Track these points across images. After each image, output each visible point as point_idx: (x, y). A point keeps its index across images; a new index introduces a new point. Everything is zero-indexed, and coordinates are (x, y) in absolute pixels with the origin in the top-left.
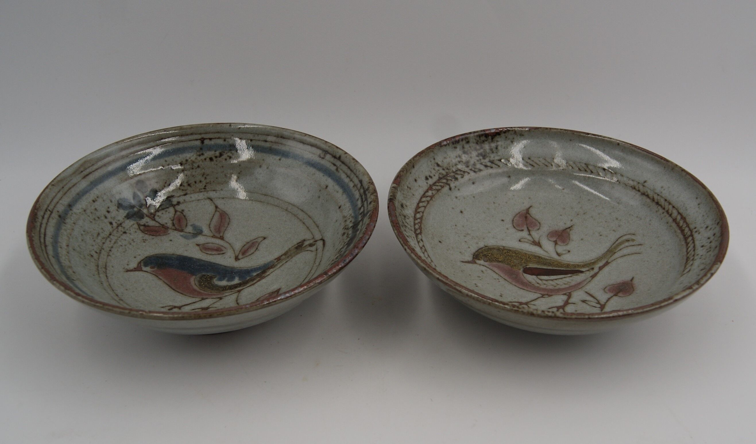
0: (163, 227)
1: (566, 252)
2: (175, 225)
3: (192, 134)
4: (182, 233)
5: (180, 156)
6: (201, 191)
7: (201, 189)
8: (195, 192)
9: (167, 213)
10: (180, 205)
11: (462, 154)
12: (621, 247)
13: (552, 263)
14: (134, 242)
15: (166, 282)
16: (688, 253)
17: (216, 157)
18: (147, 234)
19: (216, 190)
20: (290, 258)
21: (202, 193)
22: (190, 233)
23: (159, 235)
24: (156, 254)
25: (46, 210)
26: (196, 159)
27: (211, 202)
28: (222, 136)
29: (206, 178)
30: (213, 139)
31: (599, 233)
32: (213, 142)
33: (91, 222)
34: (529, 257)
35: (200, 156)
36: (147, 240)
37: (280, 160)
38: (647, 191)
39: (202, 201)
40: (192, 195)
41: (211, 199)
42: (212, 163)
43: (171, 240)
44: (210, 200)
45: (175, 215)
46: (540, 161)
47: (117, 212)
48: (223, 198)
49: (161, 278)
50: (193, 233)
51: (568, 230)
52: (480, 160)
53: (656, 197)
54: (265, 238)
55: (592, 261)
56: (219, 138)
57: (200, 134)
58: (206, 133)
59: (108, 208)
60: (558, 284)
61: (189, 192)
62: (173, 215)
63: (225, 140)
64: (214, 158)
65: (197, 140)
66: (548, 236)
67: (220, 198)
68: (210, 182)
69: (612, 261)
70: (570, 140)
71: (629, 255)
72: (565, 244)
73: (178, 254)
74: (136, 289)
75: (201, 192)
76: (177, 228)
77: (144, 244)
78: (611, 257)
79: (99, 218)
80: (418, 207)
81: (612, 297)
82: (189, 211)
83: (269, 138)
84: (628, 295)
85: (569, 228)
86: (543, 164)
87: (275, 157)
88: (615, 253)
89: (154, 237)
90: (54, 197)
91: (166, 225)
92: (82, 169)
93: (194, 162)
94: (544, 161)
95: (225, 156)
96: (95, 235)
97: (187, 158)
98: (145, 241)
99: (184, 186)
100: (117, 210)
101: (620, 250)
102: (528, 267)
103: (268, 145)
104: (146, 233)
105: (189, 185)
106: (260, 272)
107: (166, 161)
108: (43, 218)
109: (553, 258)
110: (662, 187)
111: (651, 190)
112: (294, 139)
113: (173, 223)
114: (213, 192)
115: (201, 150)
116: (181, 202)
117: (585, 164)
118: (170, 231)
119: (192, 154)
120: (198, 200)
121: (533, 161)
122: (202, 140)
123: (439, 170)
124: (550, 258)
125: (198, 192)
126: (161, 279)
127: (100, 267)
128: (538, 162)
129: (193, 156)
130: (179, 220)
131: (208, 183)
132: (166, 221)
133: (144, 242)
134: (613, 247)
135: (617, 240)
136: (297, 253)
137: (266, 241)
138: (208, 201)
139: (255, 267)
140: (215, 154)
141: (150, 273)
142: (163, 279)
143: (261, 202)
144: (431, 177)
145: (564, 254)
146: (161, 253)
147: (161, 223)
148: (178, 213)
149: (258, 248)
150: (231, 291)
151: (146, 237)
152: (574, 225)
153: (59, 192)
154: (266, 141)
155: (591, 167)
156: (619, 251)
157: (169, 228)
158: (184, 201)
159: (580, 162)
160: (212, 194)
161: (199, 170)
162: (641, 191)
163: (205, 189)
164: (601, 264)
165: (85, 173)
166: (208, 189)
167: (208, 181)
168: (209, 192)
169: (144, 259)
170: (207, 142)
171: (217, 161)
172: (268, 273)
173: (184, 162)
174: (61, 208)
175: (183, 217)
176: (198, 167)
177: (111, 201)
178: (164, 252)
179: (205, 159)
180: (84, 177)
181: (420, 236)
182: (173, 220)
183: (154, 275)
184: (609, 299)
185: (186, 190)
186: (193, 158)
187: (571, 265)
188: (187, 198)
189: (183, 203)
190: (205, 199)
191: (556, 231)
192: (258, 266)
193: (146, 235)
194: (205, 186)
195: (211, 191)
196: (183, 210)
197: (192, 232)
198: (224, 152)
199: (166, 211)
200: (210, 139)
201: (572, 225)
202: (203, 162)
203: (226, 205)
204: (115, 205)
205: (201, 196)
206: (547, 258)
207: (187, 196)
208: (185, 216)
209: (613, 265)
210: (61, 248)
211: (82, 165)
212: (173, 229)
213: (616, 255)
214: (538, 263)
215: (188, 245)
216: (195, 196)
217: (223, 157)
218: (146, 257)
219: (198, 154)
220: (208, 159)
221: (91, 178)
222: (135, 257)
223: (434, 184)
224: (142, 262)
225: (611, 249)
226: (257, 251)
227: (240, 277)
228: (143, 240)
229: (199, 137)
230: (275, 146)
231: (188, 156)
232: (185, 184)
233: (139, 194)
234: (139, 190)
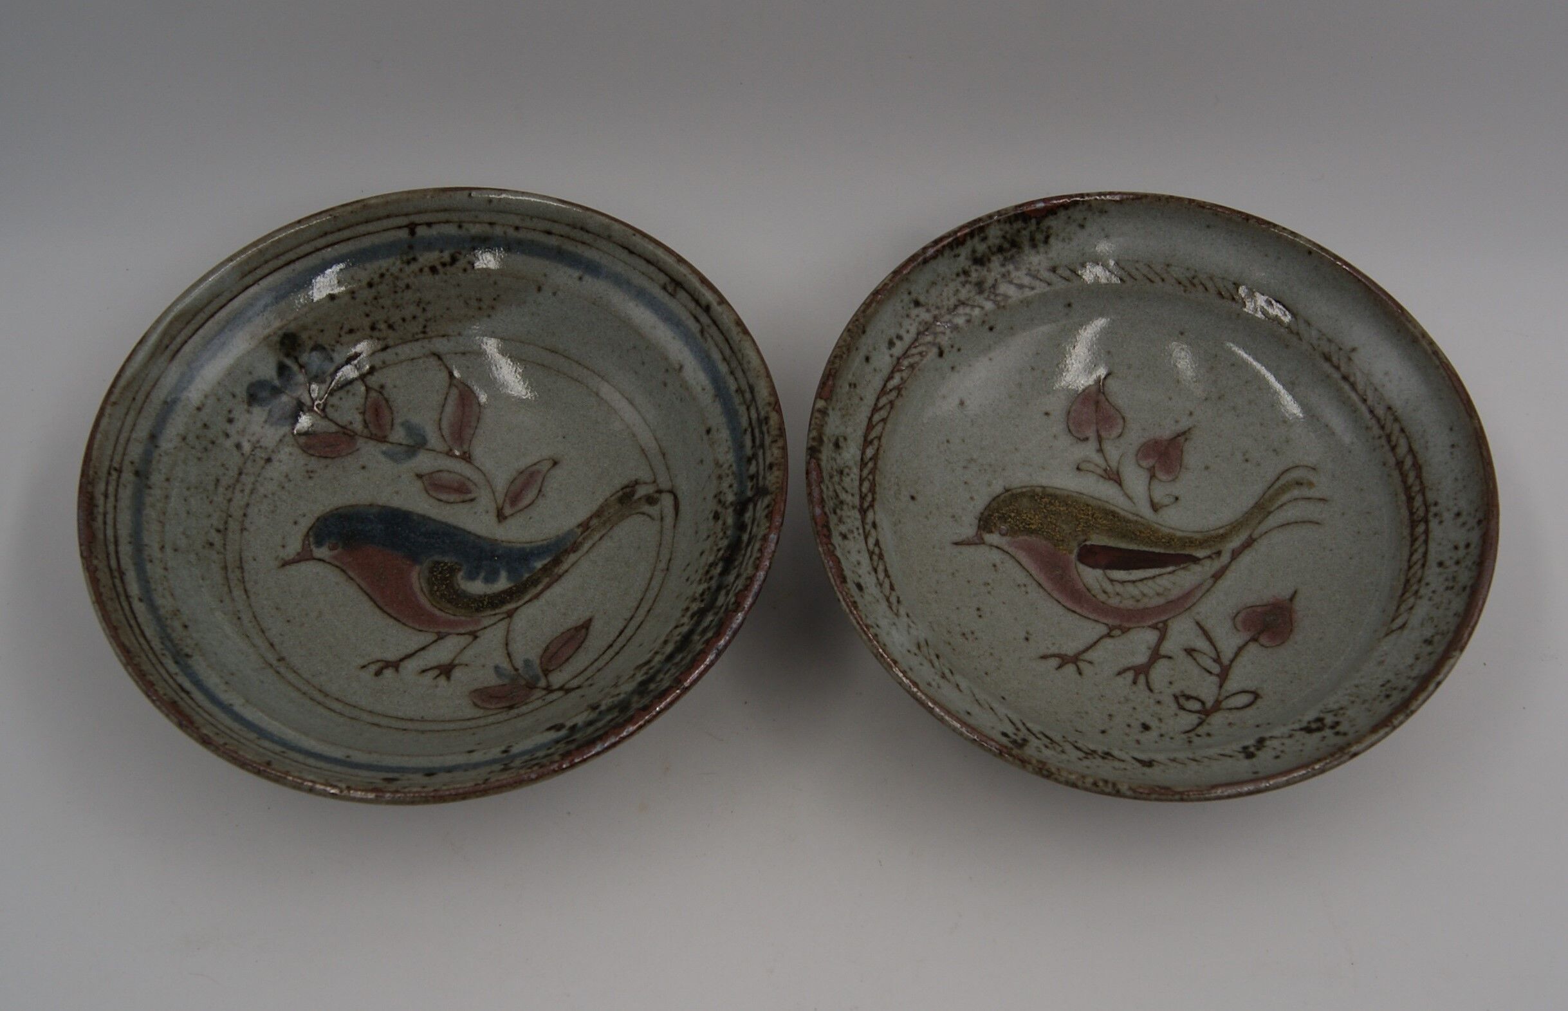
0: (344, 433)
1: (1172, 500)
2: (369, 425)
3: (388, 216)
4: (384, 447)
5: (368, 265)
6: (416, 337)
7: (417, 334)
8: (405, 342)
9: (350, 394)
10: (375, 374)
11: (969, 267)
12: (1286, 497)
13: (1138, 534)
14: (290, 481)
15: (363, 587)
16: (1410, 568)
17: (444, 265)
18: (313, 455)
19: (448, 336)
20: (608, 526)
21: (419, 344)
22: (401, 444)
23: (340, 456)
24: (337, 509)
25: (109, 474)
26: (401, 270)
27: (440, 362)
28: (455, 217)
29: (424, 310)
30: (435, 223)
31: (1244, 455)
32: (434, 231)
33: (199, 459)
34: (1093, 515)
35: (408, 263)
36: (316, 472)
37: (580, 278)
38: (1355, 374)
39: (421, 361)
40: (399, 349)
41: (439, 357)
42: (437, 277)
43: (363, 468)
44: (436, 358)
45: (366, 398)
46: (1137, 269)
47: (247, 416)
48: (464, 354)
49: (352, 574)
50: (408, 446)
51: (1182, 439)
52: (1009, 272)
53: (1370, 393)
54: (555, 463)
55: (1221, 531)
56: (447, 222)
57: (407, 215)
58: (419, 213)
59: (230, 411)
60: (1144, 595)
61: (391, 343)
62: (362, 401)
63: (460, 227)
64: (439, 267)
65: (400, 228)
66: (1137, 455)
67: (456, 353)
68: (435, 317)
69: (1261, 536)
70: (1208, 227)
71: (1296, 522)
72: (1170, 479)
73: (380, 503)
74: (307, 615)
75: (417, 340)
76: (374, 432)
77: (311, 483)
78: (1260, 523)
79: (213, 443)
80: (870, 426)
81: (1246, 644)
82: (395, 387)
83: (556, 228)
84: (1279, 645)
85: (1184, 433)
86: (1144, 275)
87: (570, 271)
88: (1270, 513)
89: (329, 461)
90: (120, 431)
91: (350, 427)
92: (166, 342)
93: (397, 278)
94: (1145, 270)
95: (460, 262)
96: (211, 487)
97: (383, 270)
98: (312, 475)
99: (380, 330)
100: (248, 412)
101: (1282, 506)
102: (1088, 543)
103: (553, 241)
104: (312, 452)
105: (390, 327)
106: (549, 562)
108: (106, 496)
109: (1141, 517)
110: (1386, 374)
111: (1363, 372)
112: (609, 238)
113: (365, 421)
114: (441, 339)
115: (408, 251)
116: (377, 366)
117: (1234, 284)
118: (360, 442)
119: (391, 260)
120: (412, 359)
121: (1123, 269)
122: (412, 228)
123: (917, 316)
124: (1135, 518)
125: (411, 341)
126: (352, 579)
127: (230, 570)
128: (1134, 272)
129: (394, 264)
130: (377, 412)
131: (430, 319)
132: (350, 418)
133: (310, 477)
134: (1267, 496)
135: (1278, 479)
136: (623, 517)
137: (557, 472)
138: (433, 361)
139: (539, 543)
140: (442, 257)
141: (329, 563)
142: (358, 580)
143: (544, 366)
144: (899, 337)
145: (1166, 506)
146: (348, 503)
147: (341, 424)
148: (373, 394)
149: (543, 490)
150: (493, 612)
151: (314, 463)
152: (1194, 426)
153: (127, 414)
154: (549, 233)
156: (1278, 508)
157: (356, 434)
158: (384, 362)
159: (1223, 279)
160: (440, 345)
161: (409, 295)
162: (1342, 369)
163: (424, 332)
164: (1236, 542)
165: (173, 347)
166: (430, 334)
167: (429, 315)
168: (434, 339)
169: (314, 524)
170: (421, 231)
171: (446, 274)
172: (565, 566)
173: (376, 279)
174: (135, 452)
175: (384, 402)
176: (408, 287)
177: (234, 396)
178: (353, 501)
179: (421, 270)
180: (174, 356)
181: (870, 515)
182: (363, 413)
183: (337, 567)
184: (1240, 649)
185: (385, 339)
186: (395, 270)
187: (1176, 540)
188: (388, 355)
189: (381, 368)
190: (427, 357)
191: (1156, 442)
192: (545, 542)
193: (313, 458)
194: (425, 327)
195: (438, 336)
196: (382, 387)
197: (404, 442)
198: (460, 253)
199: (348, 392)
200: (429, 225)
201: (1190, 426)
202: (416, 276)
203: (471, 370)
204: (243, 402)
205: (415, 349)
206: (1130, 517)
207: (389, 350)
208: (387, 401)
209: (1261, 546)
210: (151, 561)
211: (165, 333)
212: (367, 437)
213: (1272, 521)
214: (1111, 532)
215: (400, 477)
216: (405, 351)
217: (458, 264)
218: (318, 519)
219: (405, 258)
220: (426, 270)
221: (188, 352)
222: (296, 523)
223: (905, 355)
224: (311, 533)
225: (1262, 500)
226: (540, 496)
227: (512, 573)
228: (308, 472)
229: (404, 221)
230: (569, 246)
231: (384, 264)
232: (383, 326)
233: (288, 362)
234: (288, 355)
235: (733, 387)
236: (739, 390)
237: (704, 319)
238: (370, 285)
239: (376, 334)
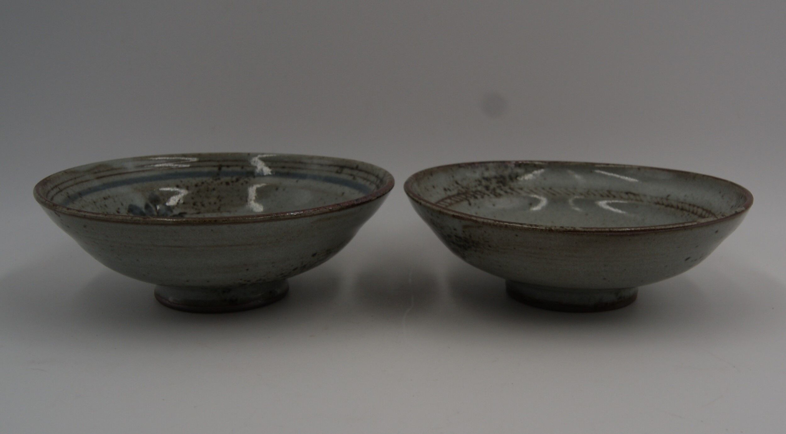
3: (210, 161)
5: (197, 179)
8: (208, 212)
17: (233, 182)
19: (230, 211)
21: (216, 213)
25: (56, 186)
26: (212, 182)
28: (240, 164)
29: (220, 200)
30: (231, 166)
32: (230, 169)
35: (216, 180)
37: (297, 181)
38: (671, 203)
40: (205, 214)
42: (228, 186)
53: (680, 205)
56: (237, 166)
57: (218, 161)
58: (224, 161)
59: (119, 209)
61: (202, 212)
63: (242, 168)
64: (230, 182)
65: (214, 166)
68: (225, 204)
86: (565, 193)
87: (293, 180)
90: (65, 182)
92: (96, 171)
93: (209, 185)
94: (565, 191)
95: (241, 181)
97: (203, 181)
100: (128, 213)
103: (286, 170)
105: (203, 205)
107: (181, 182)
108: (52, 190)
110: (686, 196)
111: (675, 200)
115: (217, 176)
117: (607, 191)
119: (208, 178)
121: (553, 190)
122: (220, 167)
123: (458, 187)
125: (212, 212)
128: (559, 192)
140: (232, 179)
144: (450, 190)
153: (71, 180)
154: (284, 167)
155: (613, 193)
159: (602, 190)
161: (214, 193)
162: (665, 204)
163: (219, 210)
165: (99, 175)
167: (222, 203)
168: (223, 212)
170: (224, 169)
171: (233, 185)
173: (200, 184)
174: (71, 191)
176: (214, 189)
177: (122, 204)
179: (222, 183)
185: (199, 209)
186: (209, 182)
194: (219, 207)
200: (228, 166)
202: (218, 185)
204: (126, 209)
207: (200, 214)
216: (208, 215)
217: (239, 182)
220: (224, 183)
221: (105, 180)
223: (453, 196)
229: (217, 164)
230: (292, 171)
231: (204, 179)
232: (199, 204)
233: (151, 205)
234: (151, 202)
237: (355, 173)
238: (196, 185)
239: (195, 207)
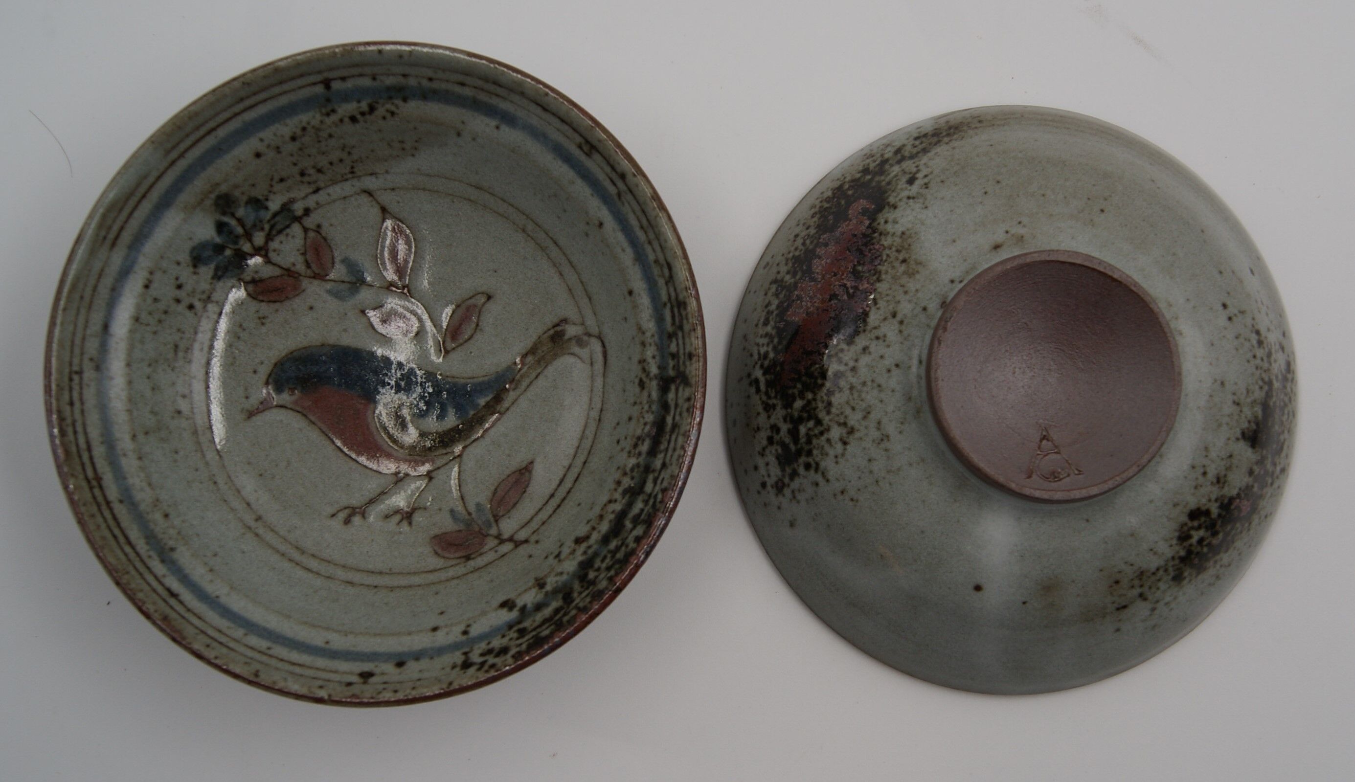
0: (289, 276)
2: (312, 265)
3: (302, 76)
4: (329, 286)
5: (288, 121)
6: (345, 177)
7: (346, 174)
8: (334, 182)
9: (290, 238)
10: (312, 215)
14: (244, 330)
15: (324, 430)
17: (363, 114)
18: (262, 301)
19: (376, 174)
20: (543, 364)
21: (349, 183)
22: (343, 282)
23: (287, 298)
24: (292, 353)
25: (71, 380)
26: (322, 122)
27: (371, 198)
28: (368, 70)
29: (349, 153)
30: (349, 77)
32: (349, 84)
33: (155, 333)
35: (328, 115)
36: (267, 317)
37: (497, 128)
39: (353, 199)
40: (331, 190)
41: (369, 193)
42: (358, 126)
43: (311, 308)
44: (367, 195)
45: (305, 239)
47: (195, 277)
48: (393, 189)
49: (313, 418)
50: (349, 282)
54: (489, 298)
56: (361, 76)
57: (320, 72)
58: (331, 69)
59: (177, 279)
61: (322, 185)
62: (302, 242)
63: (374, 79)
64: (359, 117)
65: (314, 84)
67: (386, 190)
68: (361, 158)
73: (331, 342)
74: (277, 465)
75: (347, 180)
76: (317, 272)
77: (264, 329)
79: (166, 312)
82: (331, 225)
83: (468, 80)
87: (487, 120)
89: (277, 305)
90: (74, 334)
91: (293, 269)
92: (103, 233)
93: (318, 130)
95: (381, 111)
96: (171, 355)
97: (304, 124)
98: (264, 321)
99: (309, 175)
100: (195, 273)
103: (467, 92)
104: (261, 298)
105: (319, 171)
106: (492, 399)
107: (261, 140)
108: (71, 404)
112: (522, 94)
113: (307, 261)
114: (369, 178)
115: (326, 104)
116: (312, 208)
118: (305, 283)
119: (311, 114)
120: (345, 198)
122: (327, 84)
125: (341, 181)
126: (314, 423)
127: (200, 433)
129: (314, 117)
130: (317, 251)
131: (357, 161)
132: (292, 260)
133: (263, 324)
136: (555, 356)
137: (490, 305)
138: (365, 198)
139: (481, 379)
140: (360, 107)
141: (291, 409)
142: (319, 424)
143: (470, 200)
146: (301, 346)
147: (284, 267)
148: (311, 234)
149: (480, 324)
150: (444, 451)
151: (264, 308)
153: (78, 314)
154: (463, 84)
157: (300, 275)
158: (317, 203)
160: (370, 183)
161: (332, 142)
163: (352, 172)
165: (111, 236)
166: (359, 173)
167: (355, 157)
168: (363, 178)
169: (272, 370)
170: (336, 85)
171: (366, 122)
172: (506, 404)
173: (299, 132)
174: (92, 348)
175: (322, 241)
176: (330, 136)
177: (178, 263)
178: (305, 343)
179: (341, 121)
180: (113, 244)
182: (304, 254)
183: (298, 412)
185: (315, 182)
186: (315, 122)
188: (321, 197)
189: (315, 209)
190: (358, 194)
192: (486, 378)
193: (263, 304)
194: (352, 167)
195: (366, 175)
196: (319, 226)
197: (346, 279)
198: (377, 103)
199: (287, 235)
200: (343, 79)
202: (336, 126)
203: (401, 204)
204: (188, 266)
205: (347, 188)
207: (321, 192)
208: (325, 239)
210: (125, 455)
211: (100, 226)
212: (310, 277)
215: (346, 314)
216: (336, 191)
217: (377, 113)
218: (276, 365)
219: (324, 111)
220: (347, 120)
221: (127, 237)
222: (255, 372)
224: (270, 380)
226: (478, 331)
228: (259, 318)
229: (319, 78)
230: (482, 97)
231: (304, 118)
232: (312, 171)
233: (226, 219)
234: (224, 213)
235: (651, 257)
236: (656, 261)
237: (620, 184)
238: (293, 139)
239: (306, 179)
